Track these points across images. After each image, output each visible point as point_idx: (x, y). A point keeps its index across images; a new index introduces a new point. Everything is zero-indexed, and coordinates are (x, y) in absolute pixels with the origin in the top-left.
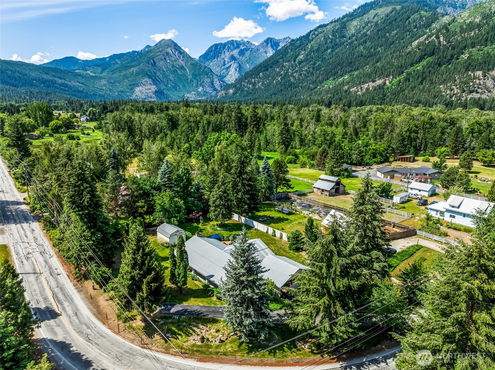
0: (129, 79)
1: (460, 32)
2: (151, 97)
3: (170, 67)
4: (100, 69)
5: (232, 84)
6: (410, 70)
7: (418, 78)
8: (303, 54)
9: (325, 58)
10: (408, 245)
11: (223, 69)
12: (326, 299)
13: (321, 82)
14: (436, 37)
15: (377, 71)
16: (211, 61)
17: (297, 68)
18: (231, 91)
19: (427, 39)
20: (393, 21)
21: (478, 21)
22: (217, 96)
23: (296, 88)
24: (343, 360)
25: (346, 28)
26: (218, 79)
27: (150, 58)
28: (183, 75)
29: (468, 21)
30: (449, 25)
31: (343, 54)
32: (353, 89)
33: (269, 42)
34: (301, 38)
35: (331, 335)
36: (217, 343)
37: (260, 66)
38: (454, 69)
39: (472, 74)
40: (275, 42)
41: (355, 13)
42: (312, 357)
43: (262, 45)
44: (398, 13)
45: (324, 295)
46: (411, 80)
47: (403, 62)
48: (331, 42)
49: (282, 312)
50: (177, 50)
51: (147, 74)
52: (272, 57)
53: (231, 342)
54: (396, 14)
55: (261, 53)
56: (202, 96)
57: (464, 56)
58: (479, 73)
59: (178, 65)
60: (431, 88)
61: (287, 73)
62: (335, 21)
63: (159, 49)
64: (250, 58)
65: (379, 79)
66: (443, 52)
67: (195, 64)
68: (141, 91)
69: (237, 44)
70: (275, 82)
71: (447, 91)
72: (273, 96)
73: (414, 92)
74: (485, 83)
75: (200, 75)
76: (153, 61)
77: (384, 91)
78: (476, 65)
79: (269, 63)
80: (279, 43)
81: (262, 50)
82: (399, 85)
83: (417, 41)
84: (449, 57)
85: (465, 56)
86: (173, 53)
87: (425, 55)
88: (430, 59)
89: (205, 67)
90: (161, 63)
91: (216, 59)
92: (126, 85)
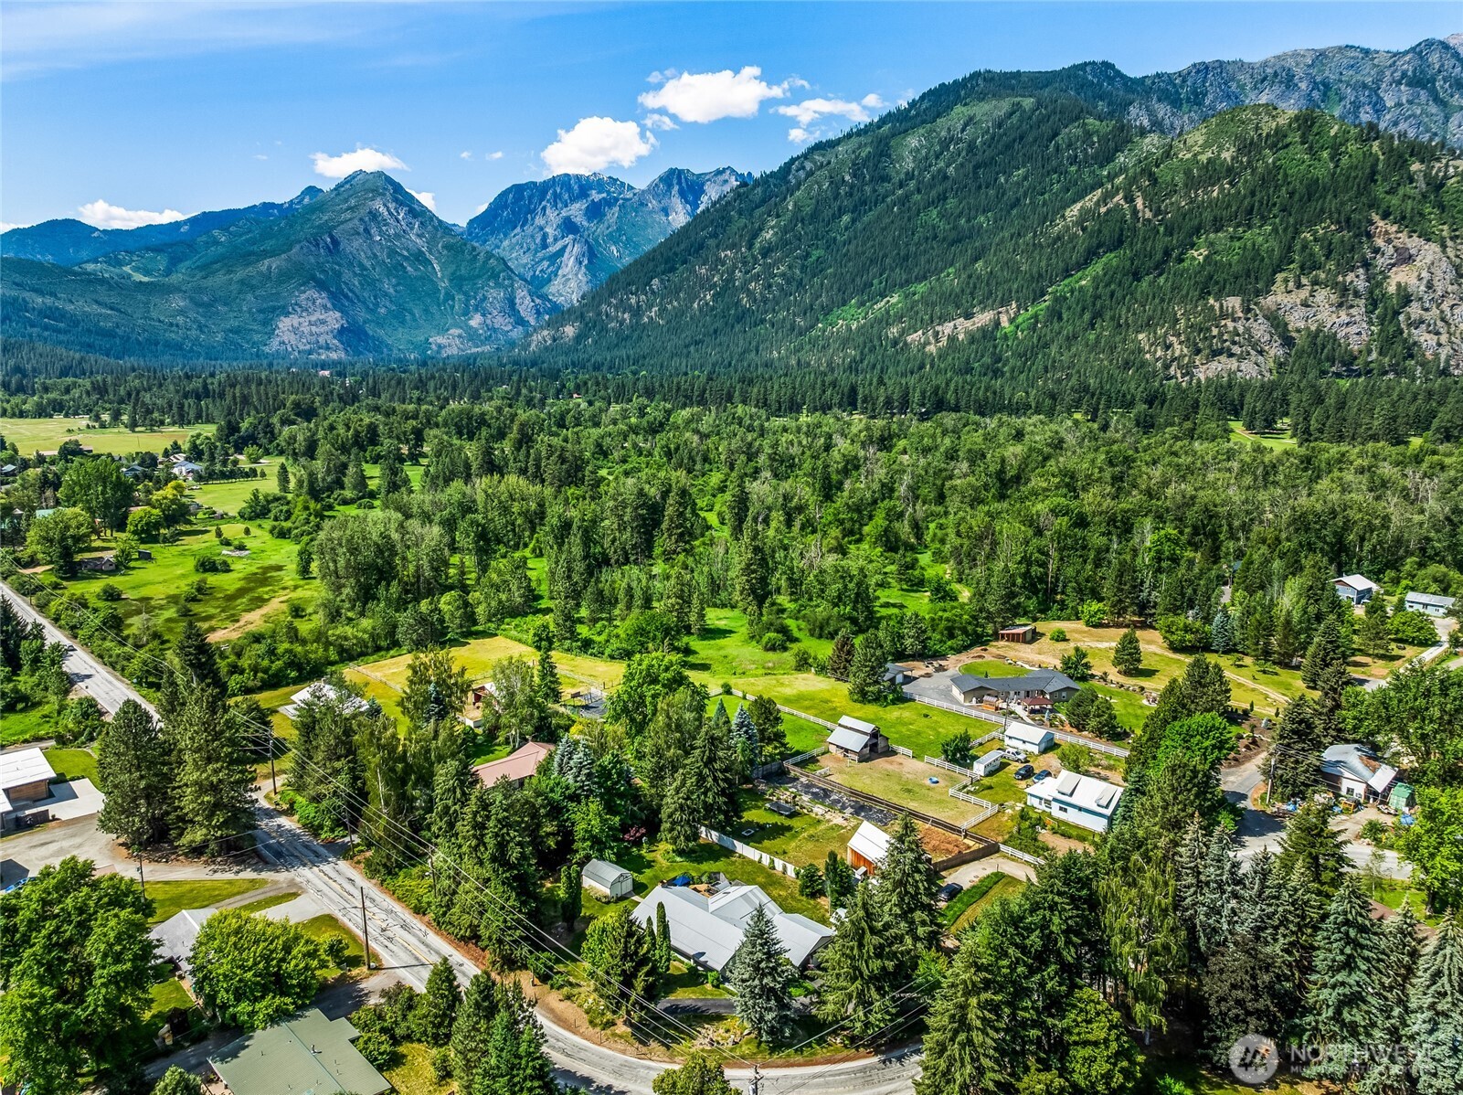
0: (257, 293)
1: (1186, 185)
2: (328, 348)
3: (383, 256)
4: (162, 262)
5: (571, 310)
6: (1062, 287)
7: (1083, 310)
8: (772, 228)
9: (835, 239)
10: (983, 874)
11: (542, 260)
12: (858, 983)
13: (827, 311)
14: (1125, 198)
15: (975, 287)
16: (505, 235)
17: (758, 269)
18: (570, 331)
19: (1104, 199)
20: (1014, 141)
21: (1229, 159)
22: (529, 345)
23: (756, 325)
24: (882, 1053)
25: (889, 156)
26: (529, 291)
27: (319, 227)
28: (422, 278)
29: (1203, 158)
30: (1157, 166)
31: (883, 229)
32: (912, 338)
33: (675, 181)
34: (766, 180)
35: (867, 1025)
36: (730, 1045)
37: (651, 257)
38: (1173, 289)
39: (1217, 306)
40: (692, 182)
41: (913, 112)
42: (846, 1053)
43: (653, 189)
44: (1026, 117)
45: (856, 979)
46: (1065, 317)
47: (1043, 264)
48: (851, 195)
49: (807, 1001)
50: (402, 204)
51: (313, 278)
52: (685, 230)
53: (746, 1043)
54: (1021, 121)
55: (651, 212)
56: (483, 344)
57: (1195, 254)
58: (1234, 303)
59: (408, 250)
60: (1117, 339)
61: (731, 280)
62: (860, 133)
63: (346, 200)
64: (619, 229)
65: (983, 310)
66: (1145, 239)
67: (457, 244)
68: (295, 330)
69: (581, 187)
70: (696, 305)
71: (1155, 351)
72: (692, 349)
73: (1074, 349)
74: (1248, 330)
75: (473, 278)
76: (332, 237)
77: (995, 347)
78: (1225, 281)
79: (677, 250)
80: (703, 184)
81: (653, 204)
82: (1033, 328)
83: (1079, 205)
84: (1158, 256)
85: (1199, 254)
86: (391, 213)
87: (1099, 246)
88: (1111, 259)
89: (489, 255)
90: (355, 244)
91: (518, 230)
92: (250, 311)
